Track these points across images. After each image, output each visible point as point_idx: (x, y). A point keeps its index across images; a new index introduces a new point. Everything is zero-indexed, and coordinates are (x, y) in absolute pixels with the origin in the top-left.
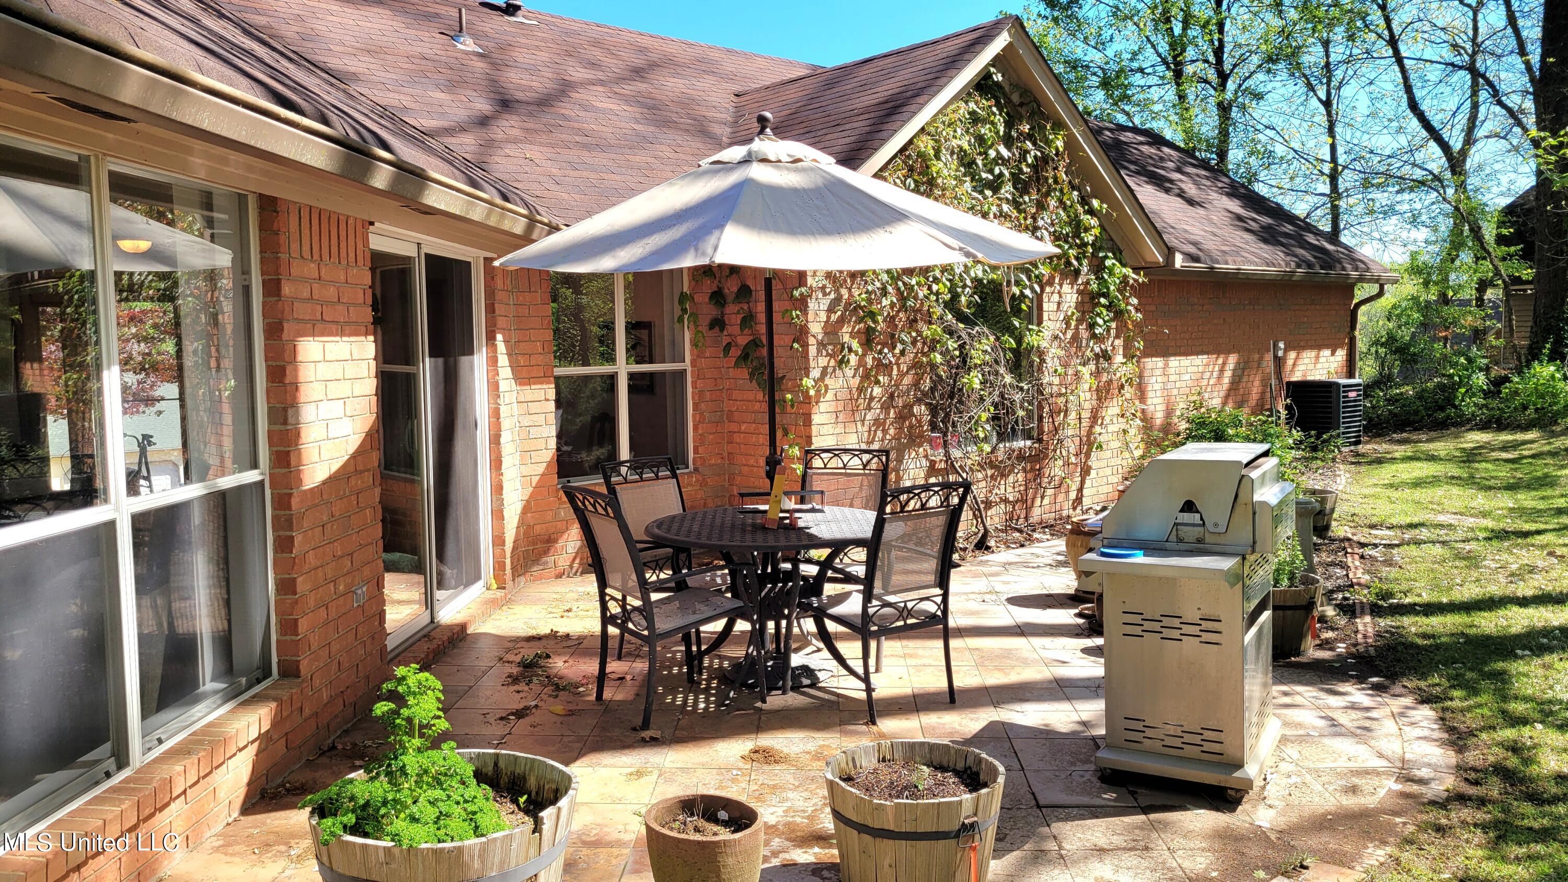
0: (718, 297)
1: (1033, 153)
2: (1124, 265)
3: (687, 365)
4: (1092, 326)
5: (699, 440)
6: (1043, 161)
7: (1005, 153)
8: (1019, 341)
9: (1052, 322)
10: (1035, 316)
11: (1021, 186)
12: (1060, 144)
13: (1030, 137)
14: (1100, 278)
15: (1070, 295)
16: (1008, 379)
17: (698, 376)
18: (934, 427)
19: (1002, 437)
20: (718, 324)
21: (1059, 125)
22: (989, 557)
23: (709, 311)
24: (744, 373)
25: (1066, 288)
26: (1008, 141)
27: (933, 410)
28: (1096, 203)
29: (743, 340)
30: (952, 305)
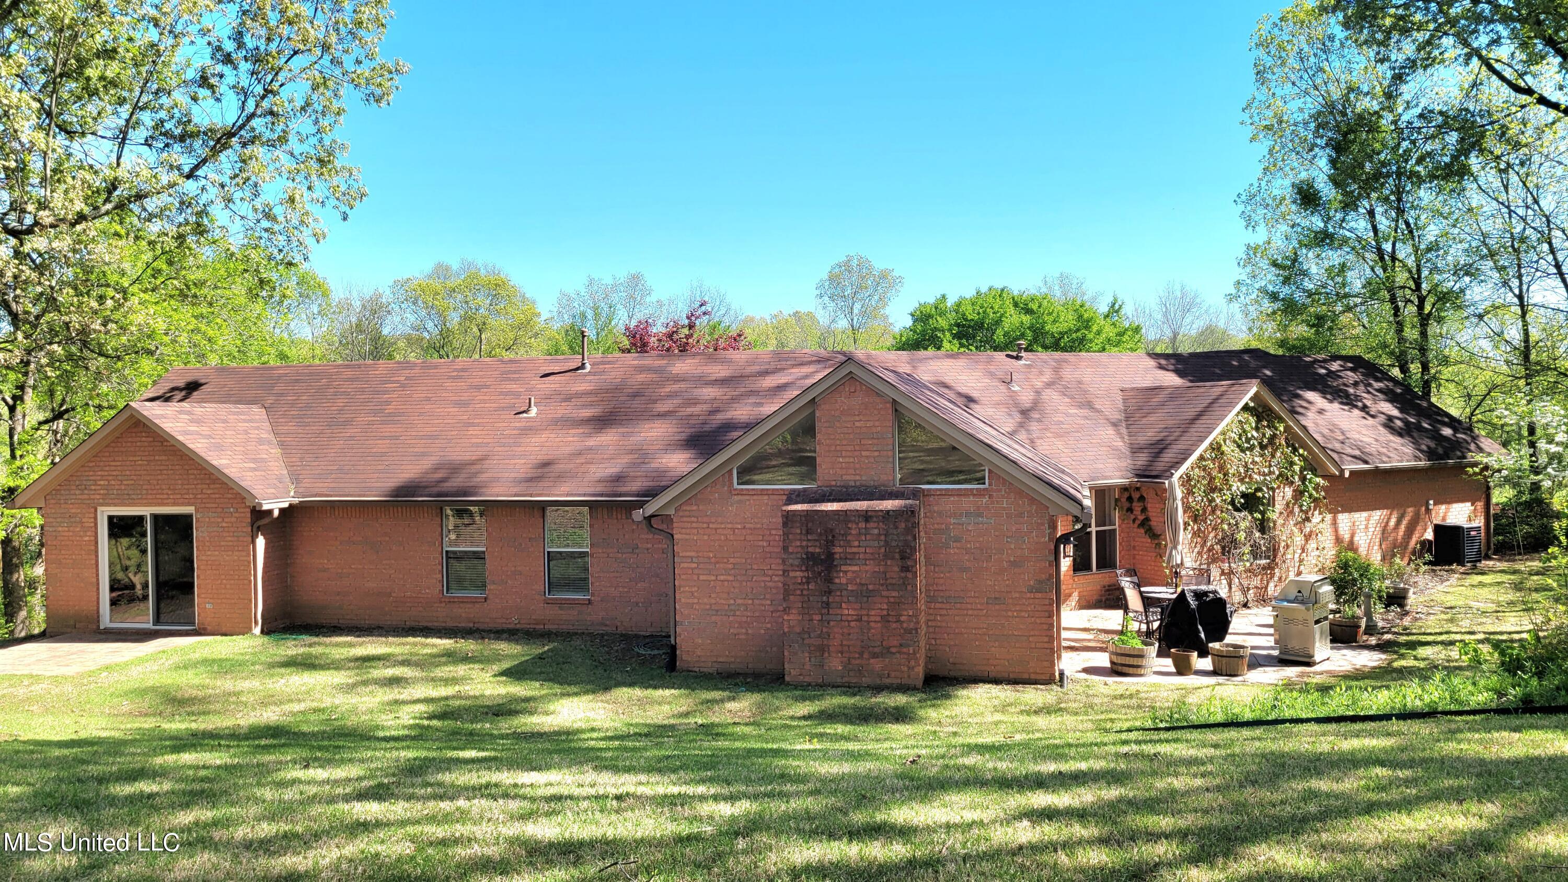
0: (1130, 499)
1: (1269, 433)
2: (1317, 476)
3: (1117, 526)
4: (1301, 506)
5: (1122, 558)
6: (1274, 437)
7: (1255, 434)
8: (1263, 516)
9: (1279, 506)
10: (1272, 502)
11: (1263, 447)
12: (1282, 429)
13: (1268, 427)
14: (1303, 483)
15: (1289, 492)
16: (1258, 534)
17: (1122, 531)
18: (1223, 554)
19: (1255, 558)
20: (1130, 510)
21: (1281, 420)
22: (1248, 611)
23: (1127, 505)
24: (1142, 531)
25: (1287, 489)
26: (1257, 429)
27: (1223, 548)
28: (1301, 451)
29: (1141, 517)
30: (1232, 503)
